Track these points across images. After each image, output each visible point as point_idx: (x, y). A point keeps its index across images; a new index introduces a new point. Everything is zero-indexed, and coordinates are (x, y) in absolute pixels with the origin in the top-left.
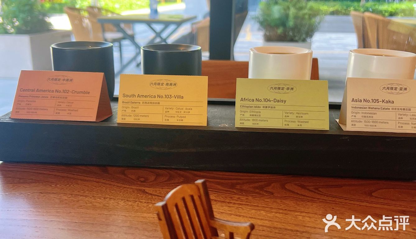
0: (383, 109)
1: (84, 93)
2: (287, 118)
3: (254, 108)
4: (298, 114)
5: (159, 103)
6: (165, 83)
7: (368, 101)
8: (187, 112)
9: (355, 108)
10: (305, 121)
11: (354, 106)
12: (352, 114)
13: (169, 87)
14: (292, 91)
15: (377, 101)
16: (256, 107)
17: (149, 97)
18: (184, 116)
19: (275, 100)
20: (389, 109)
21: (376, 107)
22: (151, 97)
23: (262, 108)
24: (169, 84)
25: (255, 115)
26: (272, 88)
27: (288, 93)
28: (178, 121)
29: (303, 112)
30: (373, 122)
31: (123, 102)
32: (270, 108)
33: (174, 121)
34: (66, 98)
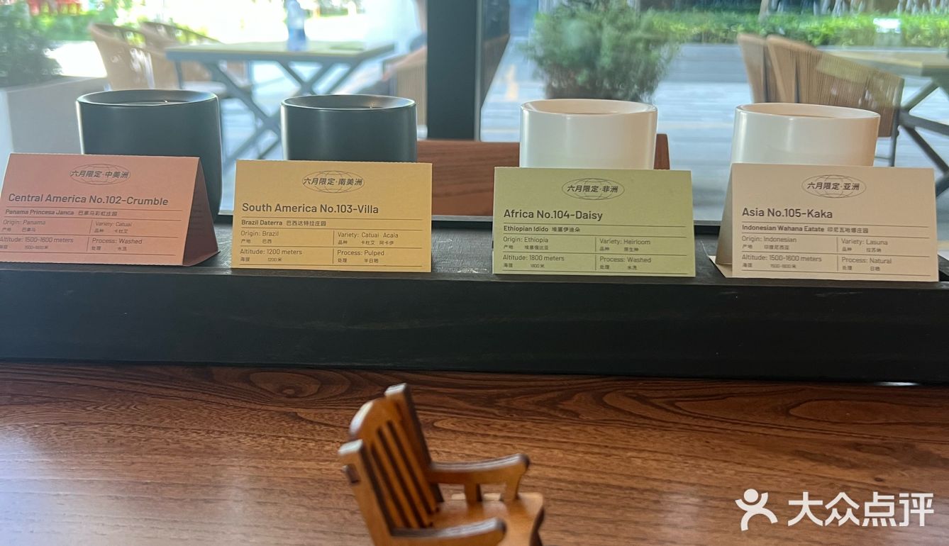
0: (810, 230)
1: (155, 202)
2: (604, 252)
3: (533, 232)
4: (630, 242)
5: (324, 223)
6: (337, 178)
7: (778, 214)
8: (387, 243)
9: (751, 228)
10: (644, 257)
11: (748, 225)
12: (745, 243)
13: (345, 187)
14: (614, 194)
15: (797, 212)
16: (538, 229)
17: (301, 209)
18: (381, 250)
19: (579, 214)
20: (822, 230)
21: (795, 226)
22: (305, 209)
23: (550, 231)
24: (346, 181)
25: (537, 247)
26: (572, 187)
27: (606, 198)
28: (368, 263)
29: (639, 239)
30: (788, 258)
31: (244, 222)
32: (568, 232)
33: (357, 263)
34: (115, 214)
